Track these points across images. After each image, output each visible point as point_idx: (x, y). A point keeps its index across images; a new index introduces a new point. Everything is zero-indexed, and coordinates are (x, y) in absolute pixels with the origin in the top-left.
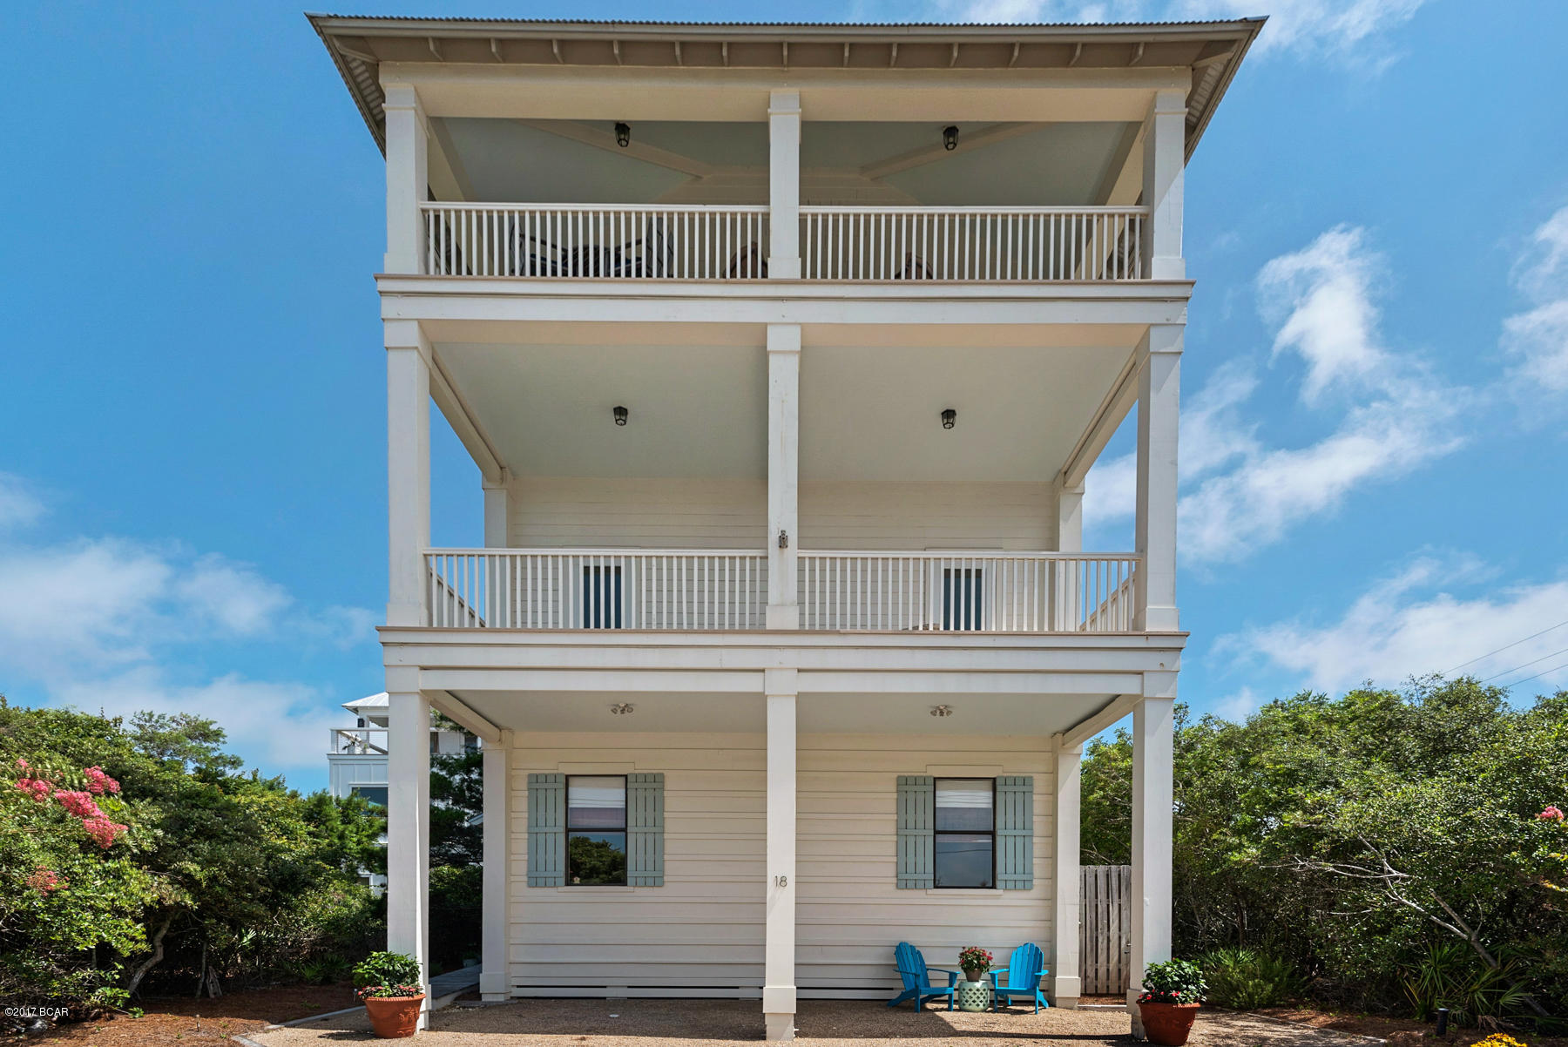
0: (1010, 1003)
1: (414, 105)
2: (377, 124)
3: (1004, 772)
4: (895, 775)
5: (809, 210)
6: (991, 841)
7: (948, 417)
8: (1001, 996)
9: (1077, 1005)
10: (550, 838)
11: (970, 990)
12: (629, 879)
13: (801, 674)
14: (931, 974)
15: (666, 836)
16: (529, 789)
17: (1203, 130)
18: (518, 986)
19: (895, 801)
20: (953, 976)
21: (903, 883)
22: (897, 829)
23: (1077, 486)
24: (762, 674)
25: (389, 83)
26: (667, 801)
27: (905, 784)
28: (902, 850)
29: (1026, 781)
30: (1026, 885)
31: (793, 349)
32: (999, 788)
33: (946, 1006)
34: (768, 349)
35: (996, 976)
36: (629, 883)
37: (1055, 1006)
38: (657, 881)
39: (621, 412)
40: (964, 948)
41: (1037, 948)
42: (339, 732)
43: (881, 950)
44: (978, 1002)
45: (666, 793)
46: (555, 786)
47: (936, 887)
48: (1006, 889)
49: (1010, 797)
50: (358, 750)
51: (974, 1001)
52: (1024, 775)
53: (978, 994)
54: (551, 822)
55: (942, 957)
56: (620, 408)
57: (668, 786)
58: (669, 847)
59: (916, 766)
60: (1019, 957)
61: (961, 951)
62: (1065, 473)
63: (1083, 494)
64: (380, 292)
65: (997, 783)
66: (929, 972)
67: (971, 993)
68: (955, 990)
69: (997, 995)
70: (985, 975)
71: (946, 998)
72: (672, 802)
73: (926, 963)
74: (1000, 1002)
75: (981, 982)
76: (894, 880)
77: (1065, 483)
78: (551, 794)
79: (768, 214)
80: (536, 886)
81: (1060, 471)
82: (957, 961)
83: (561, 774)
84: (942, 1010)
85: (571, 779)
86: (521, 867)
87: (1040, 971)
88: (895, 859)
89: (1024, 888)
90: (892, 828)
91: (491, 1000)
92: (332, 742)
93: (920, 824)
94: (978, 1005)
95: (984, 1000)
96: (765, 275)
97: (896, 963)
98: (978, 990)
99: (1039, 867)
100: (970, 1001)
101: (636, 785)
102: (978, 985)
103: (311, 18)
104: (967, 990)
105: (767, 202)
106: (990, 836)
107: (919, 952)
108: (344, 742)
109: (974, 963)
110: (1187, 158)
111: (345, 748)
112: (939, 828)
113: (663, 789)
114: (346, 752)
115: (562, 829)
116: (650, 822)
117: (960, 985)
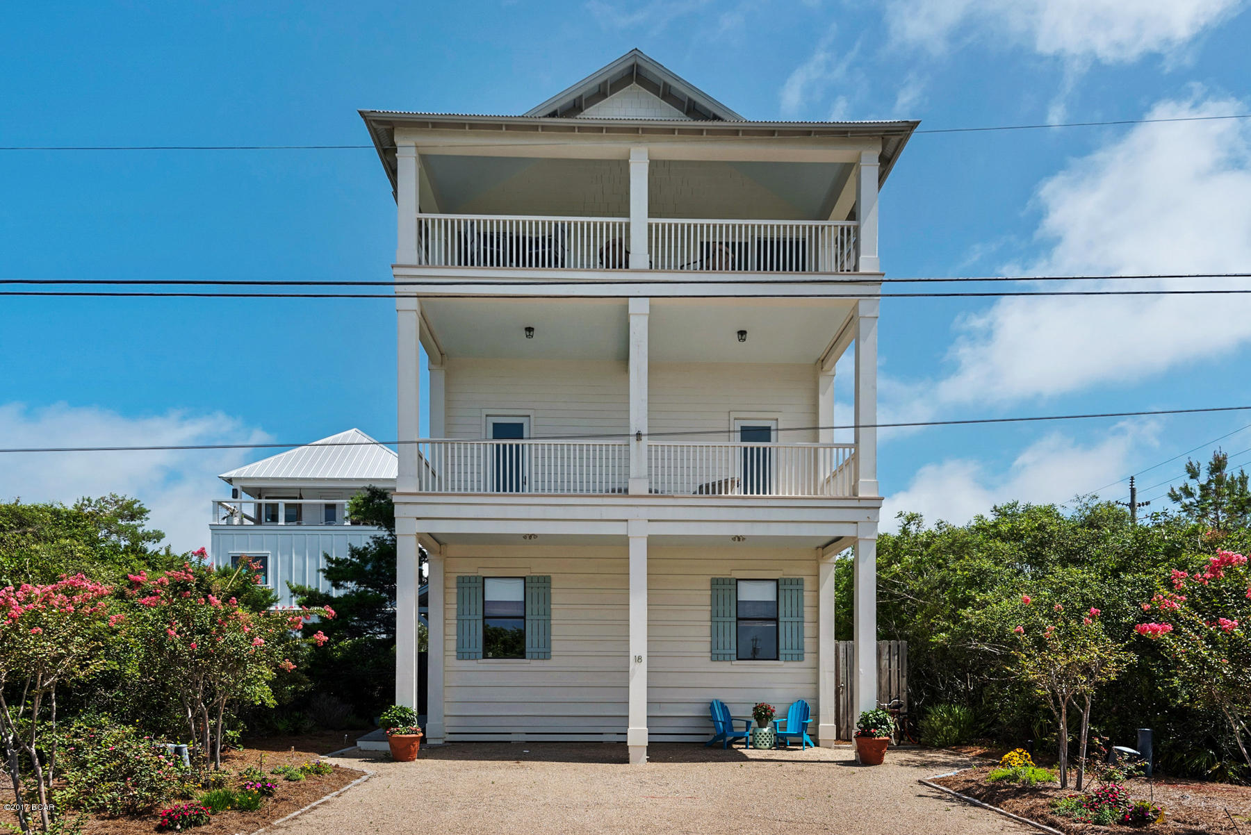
0: (788, 744)
1: (415, 155)
2: (392, 172)
3: (784, 575)
4: (710, 578)
5: (654, 221)
6: (775, 625)
7: (742, 335)
8: (782, 738)
9: (834, 745)
10: (473, 623)
11: (760, 734)
12: (527, 654)
13: (650, 523)
14: (735, 723)
15: (552, 622)
16: (458, 588)
17: (893, 164)
18: (450, 733)
19: (710, 597)
20: (748, 723)
21: (716, 656)
22: (711, 617)
23: (831, 370)
24: (626, 523)
25: (399, 141)
26: (553, 596)
27: (716, 583)
28: (715, 633)
29: (799, 582)
30: (800, 657)
31: (644, 312)
32: (780, 587)
33: (744, 746)
34: (630, 312)
35: (778, 724)
36: (527, 657)
37: (819, 746)
38: (546, 655)
39: (529, 330)
40: (756, 704)
41: (806, 704)
42: (220, 503)
43: (701, 706)
44: (765, 742)
45: (552, 591)
46: (476, 585)
47: (738, 659)
48: (786, 660)
49: (788, 593)
50: (236, 521)
51: (763, 742)
52: (797, 577)
53: (765, 737)
54: (473, 612)
55: (741, 711)
56: (530, 328)
57: (554, 584)
58: (555, 630)
59: (723, 571)
60: (795, 710)
61: (754, 706)
62: (823, 361)
63: (834, 376)
64: (394, 276)
65: (780, 583)
66: (733, 721)
67: (760, 736)
68: (750, 735)
69: (778, 738)
70: (770, 723)
71: (744, 740)
72: (557, 597)
73: (731, 715)
74: (781, 742)
75: (768, 728)
76: (710, 654)
77: (822, 368)
78: (473, 591)
79: (629, 223)
80: (463, 659)
81: (819, 359)
82: (751, 713)
83: (480, 576)
84: (743, 748)
85: (486, 580)
86: (452, 645)
87: (807, 720)
88: (709, 639)
89: (798, 660)
90: (707, 616)
91: (433, 743)
92: (214, 513)
93: (727, 614)
94: (765, 745)
95: (770, 741)
96: (627, 267)
97: (710, 715)
98: (765, 734)
99: (808, 644)
100: (760, 742)
101: (532, 585)
102: (766, 730)
103: (360, 112)
104: (758, 734)
105: (628, 215)
106: (775, 622)
107: (726, 707)
108: (225, 513)
109: (762, 714)
110: (880, 187)
111: (224, 518)
112: (740, 616)
113: (550, 588)
114: (224, 522)
115: (481, 617)
116: (541, 612)
117: (753, 731)
